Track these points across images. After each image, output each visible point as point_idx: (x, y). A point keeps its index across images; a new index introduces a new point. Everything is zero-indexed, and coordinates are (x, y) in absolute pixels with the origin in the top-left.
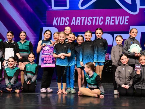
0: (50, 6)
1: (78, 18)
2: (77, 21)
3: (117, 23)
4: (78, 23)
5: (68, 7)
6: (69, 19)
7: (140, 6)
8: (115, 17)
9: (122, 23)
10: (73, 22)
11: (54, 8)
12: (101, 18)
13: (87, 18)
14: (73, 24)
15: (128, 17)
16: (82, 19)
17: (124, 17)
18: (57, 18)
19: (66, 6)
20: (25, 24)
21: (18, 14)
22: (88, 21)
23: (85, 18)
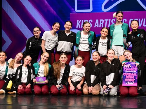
0: (73, 9)
1: (101, 20)
2: (101, 23)
3: (140, 25)
4: (101, 25)
5: (91, 10)
6: (92, 21)
8: (138, 19)
9: (145, 25)
10: (97, 24)
11: (77, 11)
12: (125, 21)
13: (110, 20)
14: (96, 26)
16: (105, 21)
18: (80, 21)
19: (89, 8)
20: (49, 26)
21: (42, 16)
22: (111, 23)
23: (108, 20)
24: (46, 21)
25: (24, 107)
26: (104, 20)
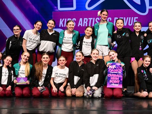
0: (56, 7)
1: (85, 19)
2: (84, 22)
3: (125, 24)
4: (85, 24)
5: (74, 8)
6: (75, 20)
7: (149, 6)
8: (124, 18)
9: (130, 24)
10: (80, 23)
11: (60, 9)
12: (109, 19)
13: (94, 19)
14: (80, 25)
15: (137, 18)
17: (132, 18)
18: (63, 19)
19: (72, 6)
20: (30, 25)
21: (23, 15)
22: (95, 22)
23: (92, 19)
24: (27, 20)
25: (3, 110)
26: (88, 19)
